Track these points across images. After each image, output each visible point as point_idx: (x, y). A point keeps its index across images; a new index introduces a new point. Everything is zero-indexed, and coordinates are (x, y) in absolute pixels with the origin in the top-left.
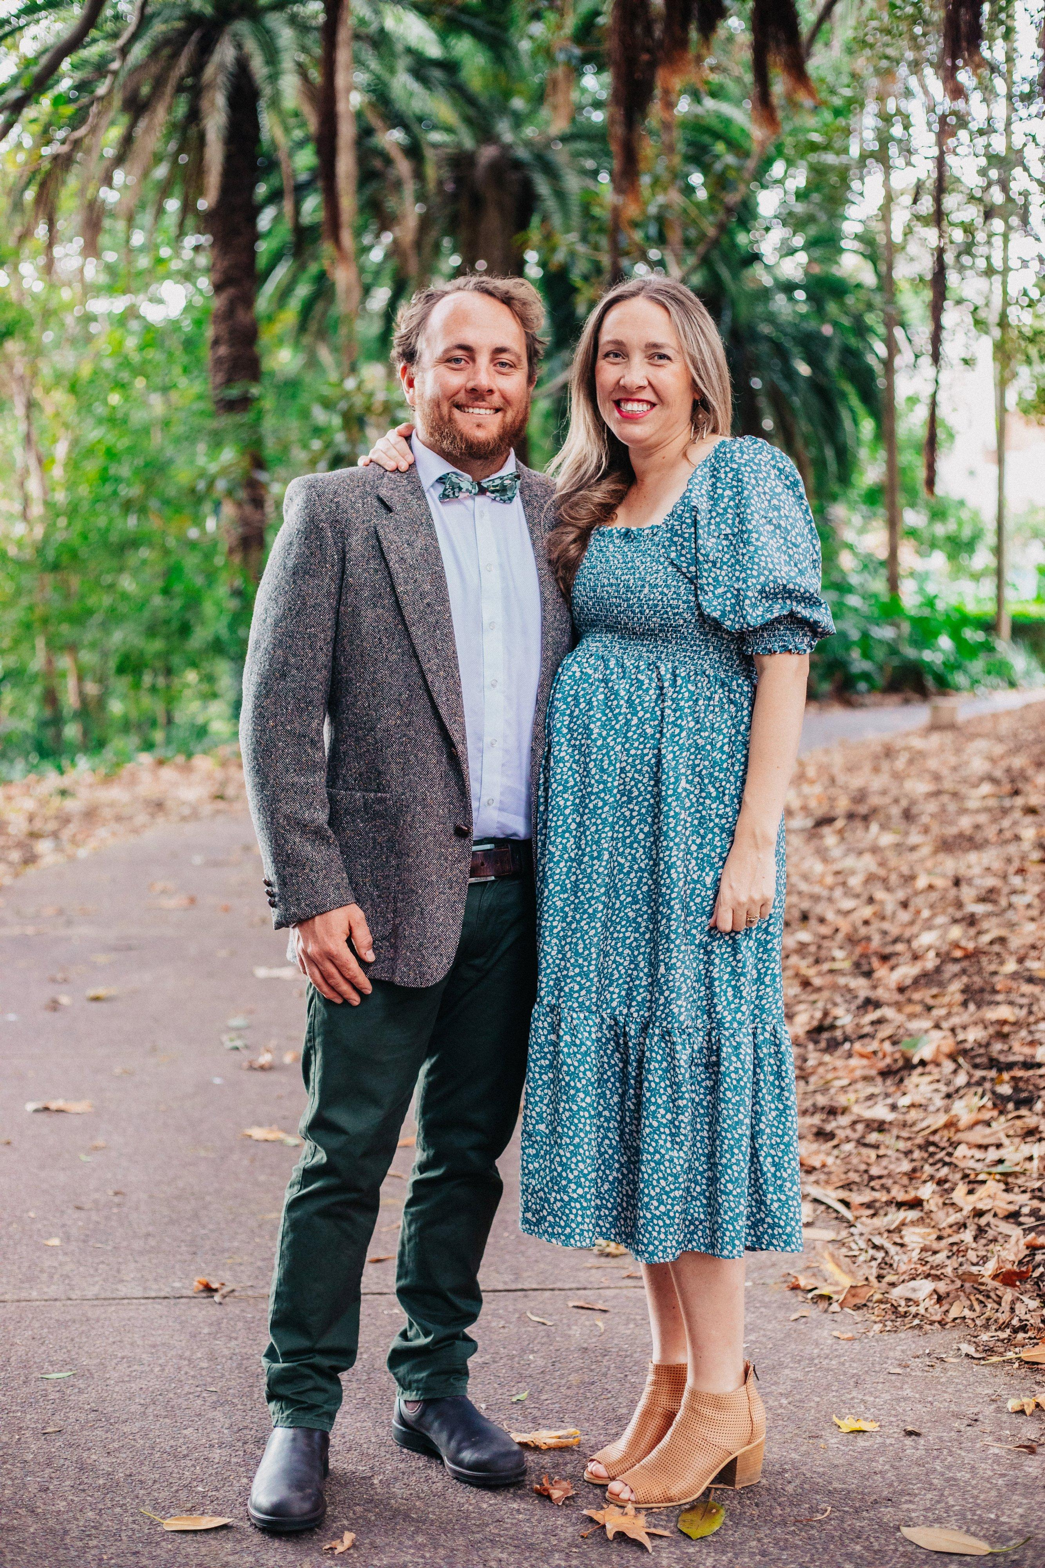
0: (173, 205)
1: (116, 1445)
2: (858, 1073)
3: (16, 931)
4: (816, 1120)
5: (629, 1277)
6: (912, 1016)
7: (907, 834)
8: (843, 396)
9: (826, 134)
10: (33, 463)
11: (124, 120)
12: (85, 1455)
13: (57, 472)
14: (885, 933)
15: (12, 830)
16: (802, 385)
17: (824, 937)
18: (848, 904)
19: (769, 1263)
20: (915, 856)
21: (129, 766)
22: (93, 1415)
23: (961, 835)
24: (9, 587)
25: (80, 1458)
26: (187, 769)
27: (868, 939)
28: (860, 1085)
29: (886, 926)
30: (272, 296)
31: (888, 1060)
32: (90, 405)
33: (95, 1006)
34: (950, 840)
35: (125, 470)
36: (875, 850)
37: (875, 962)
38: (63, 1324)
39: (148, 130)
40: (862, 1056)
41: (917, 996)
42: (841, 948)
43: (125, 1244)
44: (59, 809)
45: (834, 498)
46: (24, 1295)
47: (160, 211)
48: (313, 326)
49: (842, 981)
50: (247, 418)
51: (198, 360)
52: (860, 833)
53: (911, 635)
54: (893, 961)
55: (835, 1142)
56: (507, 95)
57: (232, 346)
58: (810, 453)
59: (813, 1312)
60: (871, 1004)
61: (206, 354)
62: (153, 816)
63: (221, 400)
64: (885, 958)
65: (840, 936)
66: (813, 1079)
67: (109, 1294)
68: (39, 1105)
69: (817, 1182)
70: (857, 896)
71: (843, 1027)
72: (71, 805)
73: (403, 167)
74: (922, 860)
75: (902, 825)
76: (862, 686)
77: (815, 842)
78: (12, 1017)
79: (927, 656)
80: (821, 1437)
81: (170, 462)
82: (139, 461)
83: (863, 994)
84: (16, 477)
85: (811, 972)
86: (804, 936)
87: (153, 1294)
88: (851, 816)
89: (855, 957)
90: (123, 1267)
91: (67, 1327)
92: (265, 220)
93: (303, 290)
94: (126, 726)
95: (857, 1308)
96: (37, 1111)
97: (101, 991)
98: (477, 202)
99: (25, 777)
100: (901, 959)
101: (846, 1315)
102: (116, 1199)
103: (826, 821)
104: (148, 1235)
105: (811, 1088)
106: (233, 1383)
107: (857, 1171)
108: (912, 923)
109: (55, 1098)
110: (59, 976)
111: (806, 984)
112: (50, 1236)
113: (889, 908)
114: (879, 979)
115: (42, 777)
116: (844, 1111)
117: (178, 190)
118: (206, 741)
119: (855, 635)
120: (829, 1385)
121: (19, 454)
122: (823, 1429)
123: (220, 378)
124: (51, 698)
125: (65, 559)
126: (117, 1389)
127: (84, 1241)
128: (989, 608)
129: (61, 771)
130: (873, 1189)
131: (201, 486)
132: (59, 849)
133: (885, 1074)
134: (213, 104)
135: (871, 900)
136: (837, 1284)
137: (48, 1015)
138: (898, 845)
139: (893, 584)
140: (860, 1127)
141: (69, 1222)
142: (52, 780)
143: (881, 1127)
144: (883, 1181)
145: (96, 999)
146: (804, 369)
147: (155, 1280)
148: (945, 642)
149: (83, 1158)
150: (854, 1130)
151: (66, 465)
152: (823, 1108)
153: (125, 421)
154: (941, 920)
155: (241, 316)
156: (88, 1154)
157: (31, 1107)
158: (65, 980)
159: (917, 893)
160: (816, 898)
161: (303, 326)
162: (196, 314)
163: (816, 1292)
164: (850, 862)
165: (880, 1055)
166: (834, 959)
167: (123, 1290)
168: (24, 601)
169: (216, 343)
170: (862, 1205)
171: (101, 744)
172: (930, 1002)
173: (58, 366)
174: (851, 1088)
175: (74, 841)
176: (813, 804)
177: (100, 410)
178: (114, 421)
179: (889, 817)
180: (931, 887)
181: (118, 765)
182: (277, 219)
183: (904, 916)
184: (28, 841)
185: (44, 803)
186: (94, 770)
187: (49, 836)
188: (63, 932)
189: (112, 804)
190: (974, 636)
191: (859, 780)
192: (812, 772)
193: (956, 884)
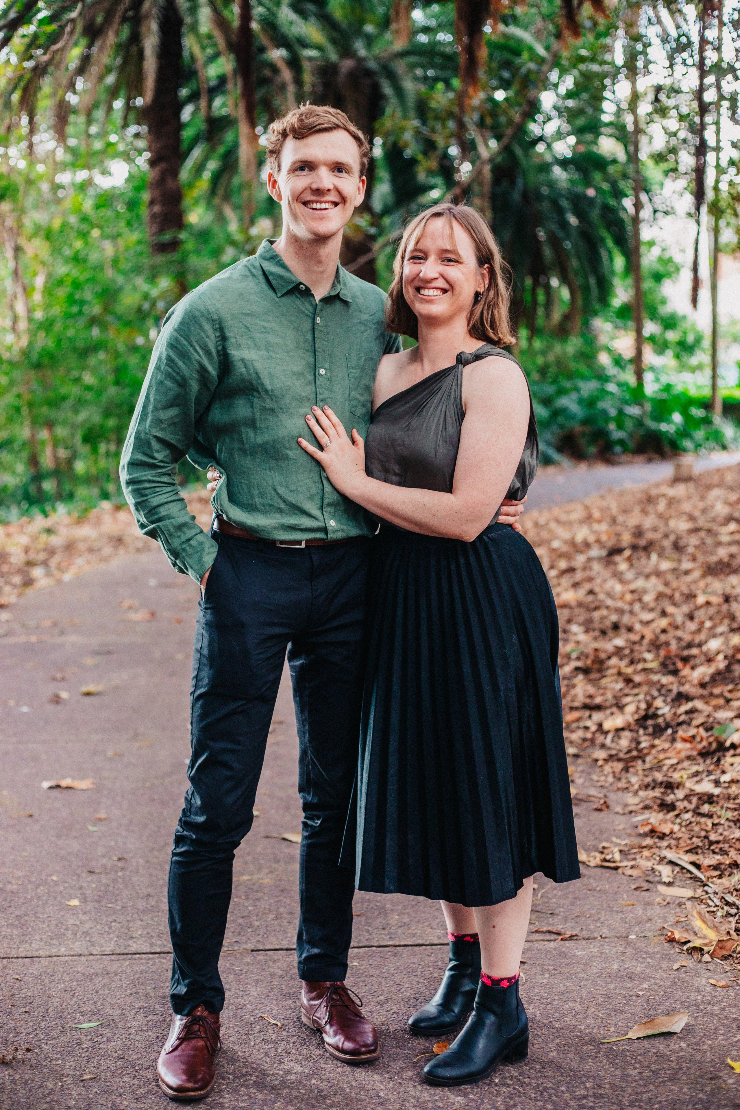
0: (118, 104)
1: (143, 1091)
2: (683, 754)
3: (23, 639)
4: (657, 793)
5: (537, 932)
6: (717, 708)
7: (680, 561)
8: (603, 240)
9: (592, 50)
10: (19, 291)
11: (84, 42)
12: (118, 1100)
13: (37, 297)
14: (679, 639)
15: (13, 560)
16: (574, 233)
17: (634, 643)
18: (647, 616)
19: (645, 918)
20: (689, 578)
21: (95, 511)
22: (120, 1062)
23: (720, 562)
24: (4, 380)
25: (114, 1104)
27: (667, 644)
28: (686, 764)
29: (679, 633)
30: (192, 168)
31: (704, 743)
32: (60, 249)
33: (87, 700)
34: (713, 566)
35: (88, 295)
36: (658, 574)
37: (680, 665)
38: (90, 978)
39: (101, 49)
40: (684, 740)
41: (717, 691)
42: (649, 651)
43: (130, 904)
44: (46, 544)
45: (595, 313)
46: (54, 951)
47: (110, 109)
48: (221, 191)
49: (655, 678)
50: (176, 256)
51: (138, 216)
52: (644, 561)
53: (652, 412)
54: (692, 662)
55: (676, 812)
56: (361, 22)
57: (163, 205)
58: (579, 281)
59: (689, 962)
60: (682, 697)
61: (144, 212)
62: (115, 547)
63: (156, 245)
64: (685, 660)
65: (646, 642)
66: (648, 759)
67: (122, 950)
68: (53, 783)
69: (669, 847)
70: (652, 610)
71: (663, 715)
72: (56, 540)
73: (287, 74)
74: (695, 582)
75: (675, 556)
76: (618, 449)
77: (611, 568)
78: (25, 709)
79: (664, 427)
80: (720, 1078)
81: (120, 289)
82: (98, 289)
83: (675, 689)
84: (8, 300)
85: (629, 670)
86: (619, 642)
87: (158, 950)
88: (634, 547)
89: (661, 659)
90: (131, 925)
91: (91, 980)
92: (186, 114)
93: (213, 165)
94: (89, 480)
95: (725, 958)
96: (51, 788)
97: (91, 688)
98: (339, 101)
99: (19, 519)
100: (698, 661)
101: (716, 964)
102: (120, 864)
103: (615, 551)
104: (148, 895)
105: (647, 766)
106: (231, 1031)
107: (698, 837)
108: (699, 631)
109: (64, 777)
110: (59, 676)
111: (628, 681)
112: (71, 898)
113: (679, 620)
114: (684, 677)
115: (31, 519)
116: (679, 785)
117: (122, 93)
119: (613, 412)
120: (717, 1029)
121: (9, 284)
122: (720, 1070)
123: (155, 228)
124: (34, 461)
125: (46, 361)
126: (138, 1037)
127: (98, 902)
128: (706, 392)
129: (46, 515)
130: (714, 852)
131: (146, 306)
132: (49, 574)
133: (704, 754)
134: (149, 29)
135: (664, 614)
136: (705, 937)
137: (51, 708)
138: (674, 570)
139: (639, 374)
140: (695, 800)
141: (85, 885)
142: (40, 522)
143: (710, 799)
144: (721, 845)
145: (88, 694)
146: (573, 220)
147: (159, 936)
148: (677, 418)
149: (91, 828)
150: (690, 802)
151: (43, 292)
152: (661, 783)
153: (85, 260)
154: (721, 629)
155: (170, 183)
156: (94, 825)
157: (46, 785)
158: (63, 679)
159: (698, 608)
160: (620, 612)
161: (213, 191)
162: (135, 183)
163: (690, 945)
164: (640, 583)
165: (698, 739)
166: (645, 661)
167: (135, 947)
168: (15, 390)
169: (152, 203)
170: (709, 866)
171: (72, 494)
172: (728, 695)
173: (37, 221)
174: (679, 767)
175: (59, 568)
176: (604, 538)
177: (68, 252)
178: (77, 259)
179: (663, 549)
180: (708, 603)
181: (86, 510)
182: (194, 114)
183: (692, 626)
184: (25, 569)
185: (35, 539)
186: (69, 514)
187: (41, 564)
188: (58, 640)
189: (85, 540)
190: (698, 413)
191: (634, 519)
192: (596, 514)
193: (727, 600)
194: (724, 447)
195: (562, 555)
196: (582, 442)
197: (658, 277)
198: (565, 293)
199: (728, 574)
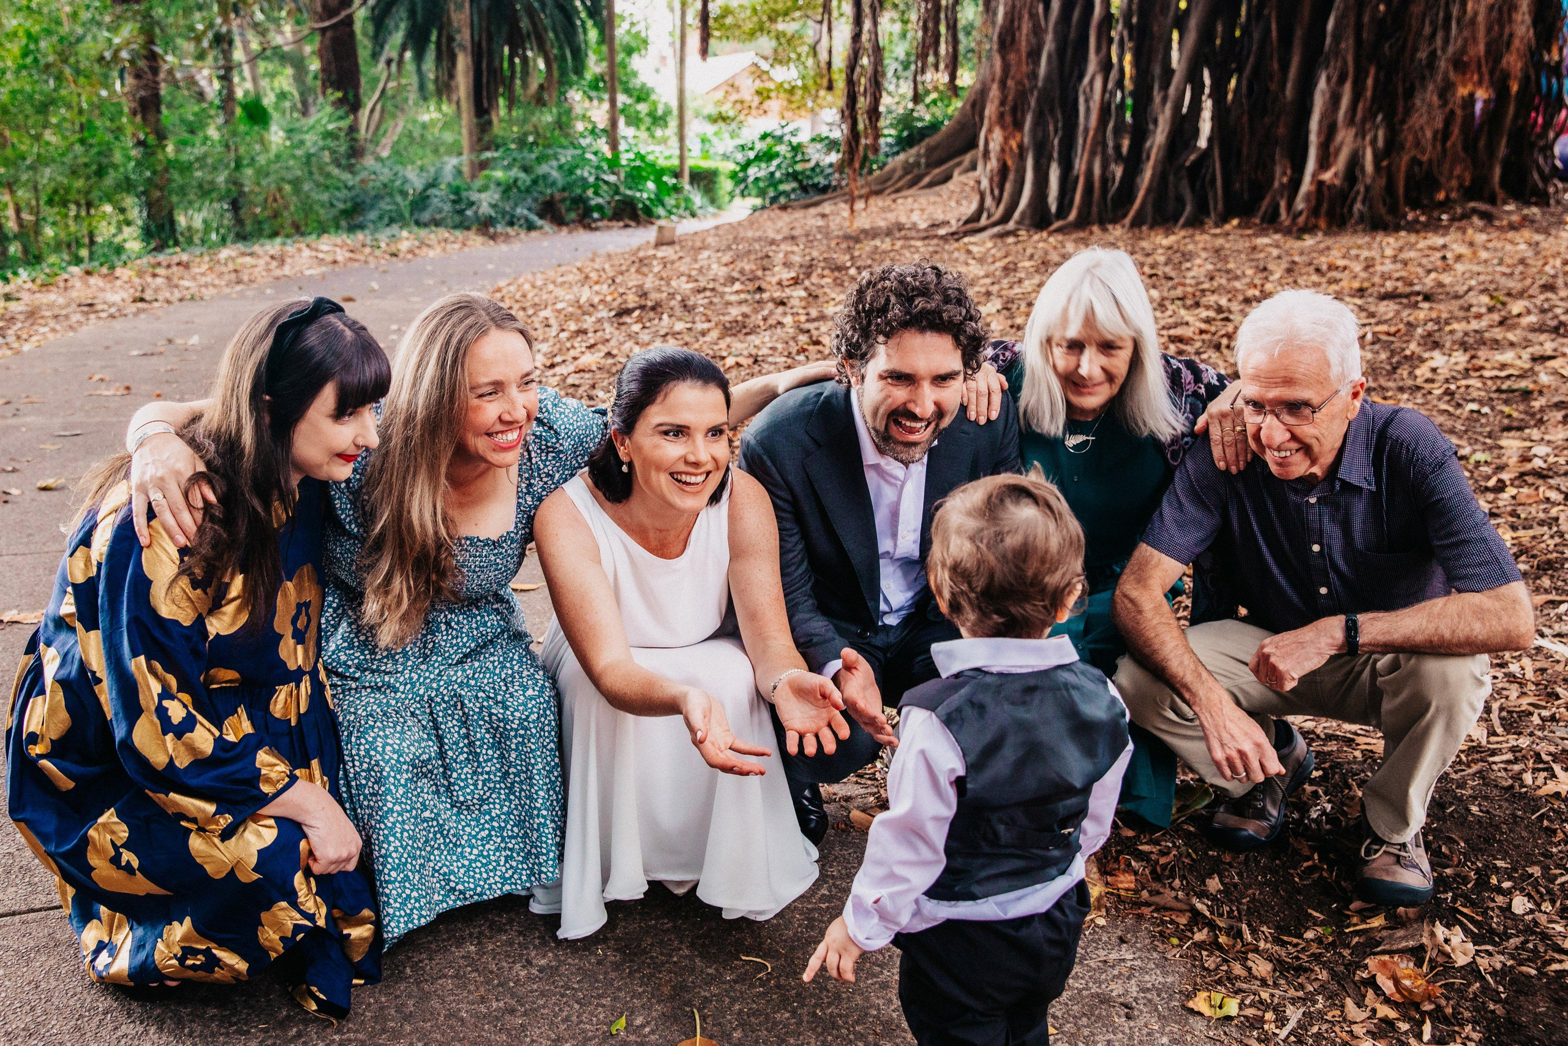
7: (692, 321)
21: (63, 276)
23: (735, 322)
26: (111, 276)
33: (44, 496)
34: (728, 326)
35: (43, 45)
45: (571, 85)
52: (655, 322)
53: (626, 180)
58: (554, 53)
62: (85, 315)
72: (16, 307)
75: (686, 316)
76: (596, 215)
77: (624, 329)
79: (638, 195)
81: (79, 40)
88: (642, 308)
94: (57, 246)
97: (50, 482)
103: (626, 312)
110: (10, 466)
118: (124, 257)
119: (590, 179)
128: (676, 162)
131: (109, 54)
132: (6, 344)
139: (614, 145)
145: (45, 489)
148: (651, 185)
158: (14, 471)
171: (38, 259)
175: (18, 337)
176: (608, 299)
179: (672, 309)
181: (54, 274)
186: (33, 279)
188: (11, 422)
189: (51, 306)
190: (670, 181)
191: (633, 280)
192: (594, 276)
193: (756, 361)
194: (693, 215)
195: (569, 317)
196: (563, 208)
197: (629, 51)
198: (541, 65)
199: (747, 334)
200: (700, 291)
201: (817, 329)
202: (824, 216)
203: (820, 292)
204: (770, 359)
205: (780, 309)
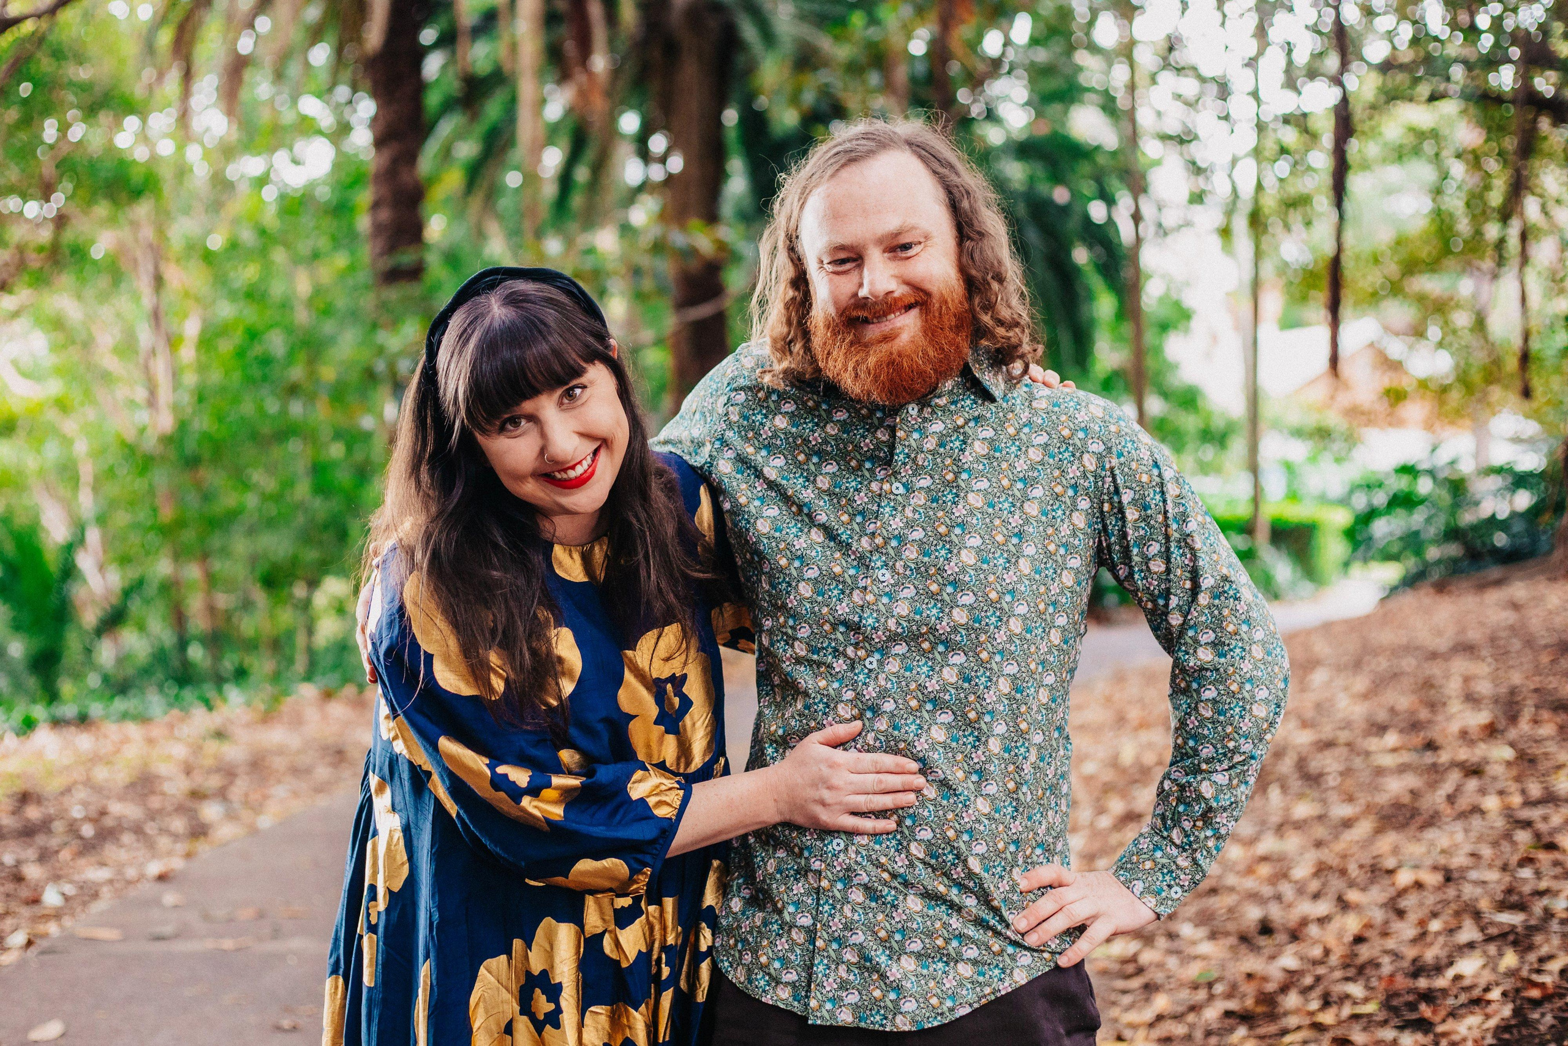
0: (320, 53)
3: (209, 944)
7: (1323, 802)
10: (160, 343)
13: (187, 353)
14: (1394, 956)
15: (168, 788)
17: (1315, 963)
20: (1356, 835)
21: (290, 701)
27: (1375, 964)
29: (1389, 943)
30: (437, 155)
32: (224, 277)
36: (1295, 825)
42: (1350, 980)
44: (218, 758)
47: (306, 61)
48: (481, 191)
50: (420, 289)
51: (351, 227)
54: (1445, 1004)
57: (394, 210)
61: (363, 223)
62: (335, 765)
63: (385, 271)
65: (1335, 961)
70: (1317, 896)
72: (233, 753)
74: (1370, 842)
81: (327, 340)
84: (141, 360)
85: (1330, 1019)
86: (1286, 960)
89: (1379, 996)
92: (432, 67)
93: (469, 150)
98: (671, 49)
99: (165, 713)
110: (286, 1023)
113: (1378, 916)
115: (186, 714)
117: (330, 34)
121: (144, 333)
123: (380, 243)
124: (176, 615)
125: (207, 453)
129: (210, 707)
132: (231, 816)
135: (1343, 904)
138: (1321, 818)
142: (200, 720)
151: (198, 345)
153: (264, 296)
155: (405, 177)
158: (294, 1029)
160: (1260, 899)
166: (1349, 999)
169: (376, 206)
171: (244, 672)
173: (187, 234)
175: (246, 803)
177: (237, 284)
178: (252, 295)
180: (1418, 885)
181: (276, 699)
182: (445, 66)
183: (1406, 930)
184: (189, 804)
185: (197, 749)
186: (248, 704)
187: (215, 795)
188: (272, 946)
189: (281, 751)
193: (1448, 879)
195: (1108, 789)
199: (1422, 827)
200: (1328, 745)
201: (1545, 819)
202: (1515, 606)
203: (1536, 750)
204: (1473, 875)
205: (1473, 784)
